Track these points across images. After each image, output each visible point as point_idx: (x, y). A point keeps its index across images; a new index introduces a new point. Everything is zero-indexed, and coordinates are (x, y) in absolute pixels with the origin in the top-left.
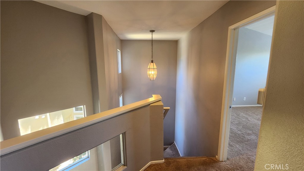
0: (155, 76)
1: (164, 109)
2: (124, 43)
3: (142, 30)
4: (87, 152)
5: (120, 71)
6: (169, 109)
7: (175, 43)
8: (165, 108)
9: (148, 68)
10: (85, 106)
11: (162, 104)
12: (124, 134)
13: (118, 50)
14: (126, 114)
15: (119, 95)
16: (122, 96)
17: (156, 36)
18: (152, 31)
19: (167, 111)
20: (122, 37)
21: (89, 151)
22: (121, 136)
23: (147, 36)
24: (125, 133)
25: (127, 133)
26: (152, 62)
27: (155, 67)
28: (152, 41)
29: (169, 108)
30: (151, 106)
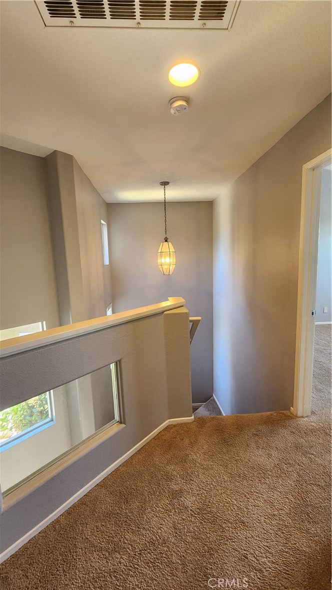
0: (172, 268)
1: (191, 321)
2: (112, 209)
3: (145, 182)
4: (48, 392)
5: (107, 262)
6: (199, 320)
7: (208, 206)
8: (191, 318)
9: (159, 251)
10: (44, 322)
11: (187, 311)
12: (118, 364)
13: (103, 222)
14: (121, 327)
15: (106, 307)
16: (111, 309)
17: (173, 193)
18: (165, 184)
19: (195, 323)
20: (109, 199)
21: (52, 391)
22: (113, 366)
23: (156, 194)
24: (120, 361)
25: (122, 362)
26: (166, 241)
27: (172, 249)
28: (165, 204)
29: (199, 318)
30: (165, 314)
